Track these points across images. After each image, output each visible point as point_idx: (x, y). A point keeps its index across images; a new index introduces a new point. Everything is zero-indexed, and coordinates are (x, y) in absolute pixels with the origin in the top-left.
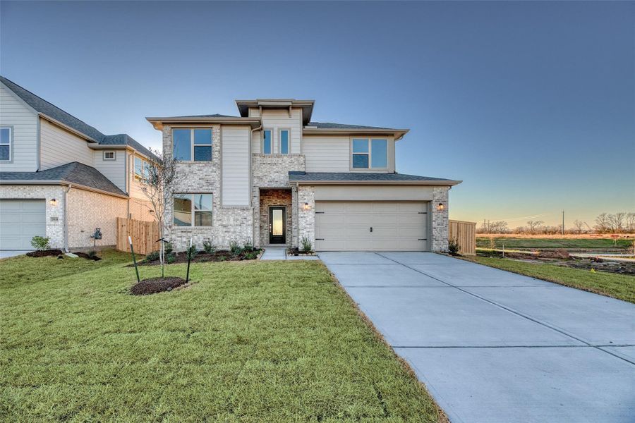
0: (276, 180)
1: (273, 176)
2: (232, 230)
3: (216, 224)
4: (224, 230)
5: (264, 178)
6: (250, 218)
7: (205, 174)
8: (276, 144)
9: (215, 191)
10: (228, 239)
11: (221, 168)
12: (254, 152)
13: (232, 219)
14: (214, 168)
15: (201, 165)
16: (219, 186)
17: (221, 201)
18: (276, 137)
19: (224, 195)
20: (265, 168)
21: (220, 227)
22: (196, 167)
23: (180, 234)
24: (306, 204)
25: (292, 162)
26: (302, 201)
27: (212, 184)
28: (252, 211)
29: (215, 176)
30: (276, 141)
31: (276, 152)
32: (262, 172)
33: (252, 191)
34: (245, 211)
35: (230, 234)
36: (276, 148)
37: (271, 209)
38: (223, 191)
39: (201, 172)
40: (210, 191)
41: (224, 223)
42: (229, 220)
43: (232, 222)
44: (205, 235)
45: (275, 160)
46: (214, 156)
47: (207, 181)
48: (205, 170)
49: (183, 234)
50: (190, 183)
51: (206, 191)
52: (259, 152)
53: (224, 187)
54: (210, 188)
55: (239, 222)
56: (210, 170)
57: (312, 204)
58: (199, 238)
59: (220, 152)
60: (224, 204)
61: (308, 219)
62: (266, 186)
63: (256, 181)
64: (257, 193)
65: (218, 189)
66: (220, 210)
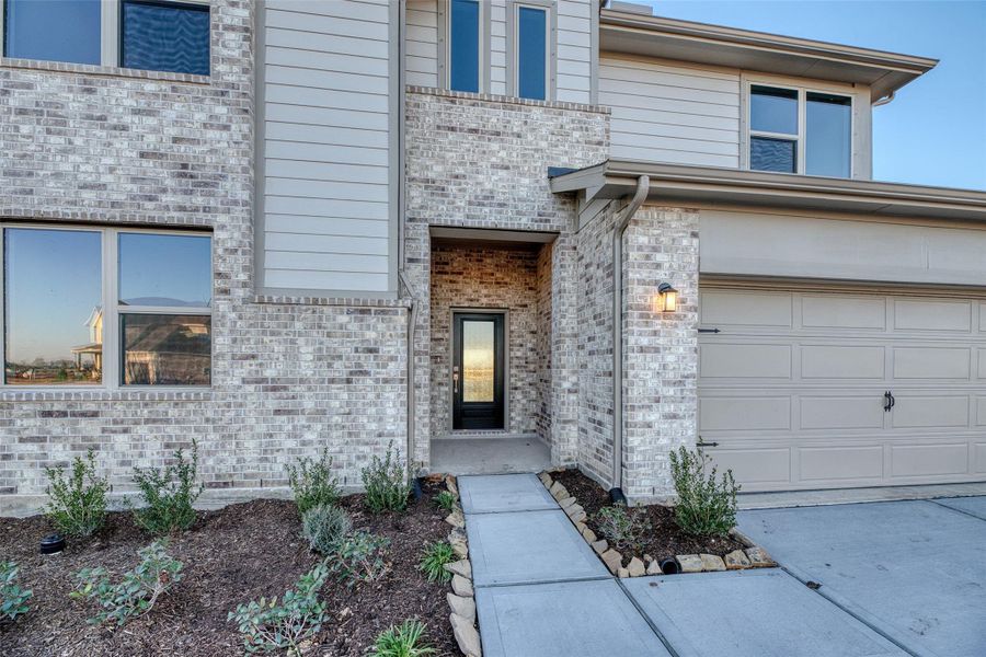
0: (500, 198)
1: (491, 181)
2: (309, 404)
3: (228, 373)
4: (272, 403)
5: (452, 188)
6: (395, 347)
7: (173, 131)
8: (498, 59)
9: (222, 219)
10: (291, 443)
11: (254, 109)
12: (412, 80)
13: (307, 352)
14: (221, 110)
15: (150, 87)
16: (244, 195)
17: (256, 269)
18: (498, 29)
19: (270, 242)
20: (457, 149)
21: (251, 388)
22: (123, 94)
23: (33, 425)
24: (665, 289)
25: (561, 132)
26: (644, 274)
27: (208, 185)
28: (401, 319)
29: (223, 147)
30: (498, 44)
31: (498, 89)
32: (443, 160)
33: (402, 239)
34: (371, 320)
35: (301, 420)
36: (498, 74)
37: (461, 317)
38: (270, 223)
39: (151, 121)
40: (200, 219)
41: (269, 373)
42: (292, 356)
43: (306, 368)
44: (172, 430)
45: (495, 118)
46: (216, 50)
47: (183, 170)
48: (171, 114)
49: (55, 426)
50: (87, 173)
51: (175, 217)
52: (430, 82)
53: (270, 205)
54: (199, 200)
55: (341, 370)
56: (200, 117)
57: (687, 289)
58: (137, 444)
59: (253, 33)
60: (272, 281)
61: (670, 359)
62: (458, 218)
63: (417, 195)
64: (423, 248)
65: (240, 212)
66: (249, 311)
